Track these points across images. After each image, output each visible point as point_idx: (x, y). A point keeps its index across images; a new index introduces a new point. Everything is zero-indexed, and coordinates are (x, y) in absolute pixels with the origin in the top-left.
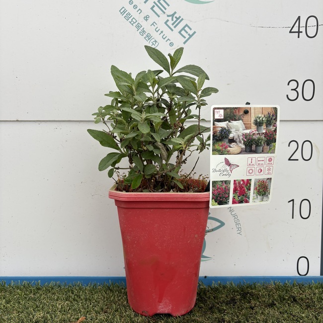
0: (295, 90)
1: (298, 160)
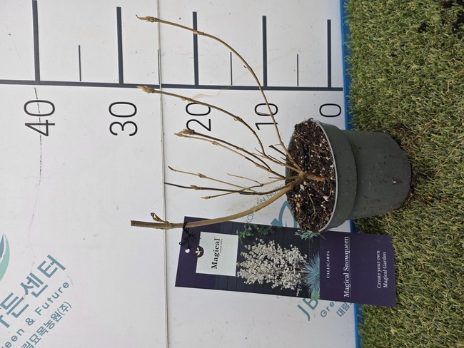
0: (123, 126)
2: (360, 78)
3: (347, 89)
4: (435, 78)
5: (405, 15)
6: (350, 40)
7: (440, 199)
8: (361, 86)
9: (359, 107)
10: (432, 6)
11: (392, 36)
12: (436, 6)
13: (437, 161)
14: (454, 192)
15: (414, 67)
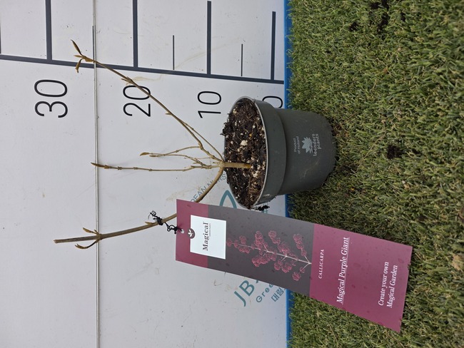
0: (51, 107)
1: (149, 105)
2: (299, 73)
3: (288, 83)
4: (361, 76)
5: (339, 12)
6: (292, 33)
7: (360, 190)
8: (300, 81)
9: (297, 101)
10: (362, 6)
11: (328, 33)
12: (365, 7)
13: (359, 155)
14: (372, 185)
15: (345, 64)
